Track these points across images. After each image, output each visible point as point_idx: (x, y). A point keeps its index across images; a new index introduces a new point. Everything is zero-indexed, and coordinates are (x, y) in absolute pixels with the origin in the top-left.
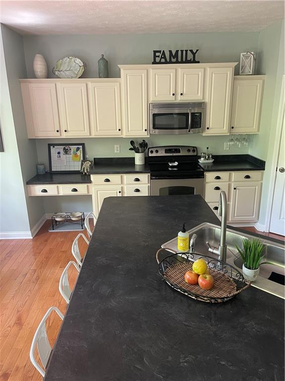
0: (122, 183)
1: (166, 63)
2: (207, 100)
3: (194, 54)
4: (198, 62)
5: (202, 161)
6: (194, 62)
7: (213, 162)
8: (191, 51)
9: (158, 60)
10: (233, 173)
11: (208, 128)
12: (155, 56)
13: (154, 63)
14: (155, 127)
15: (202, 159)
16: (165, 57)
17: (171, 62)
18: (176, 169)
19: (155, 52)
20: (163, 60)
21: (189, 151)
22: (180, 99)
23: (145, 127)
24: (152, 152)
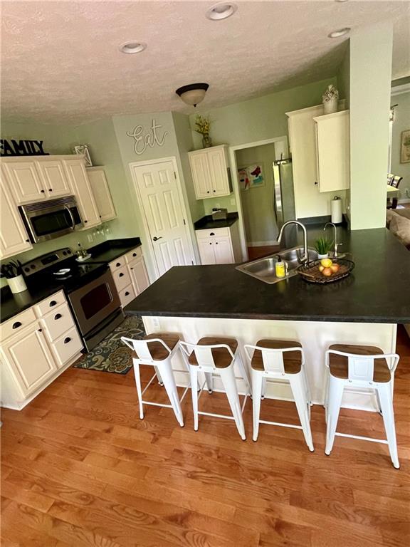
0: (37, 318)
1: (13, 154)
2: (74, 193)
3: (40, 146)
4: (48, 154)
5: (80, 259)
6: (41, 153)
7: (92, 257)
8: (36, 142)
9: (2, 151)
10: (125, 256)
11: (86, 222)
14: (37, 234)
15: (80, 257)
16: (9, 148)
17: (18, 154)
18: (70, 276)
20: (9, 152)
21: (65, 254)
22: (50, 195)
23: (25, 236)
24: (27, 270)
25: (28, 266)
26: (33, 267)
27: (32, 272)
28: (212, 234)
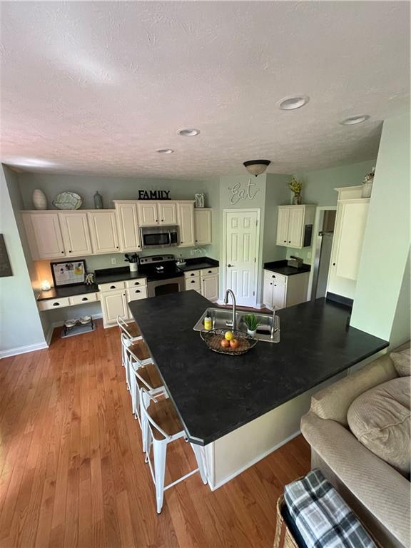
1: (148, 199)
2: (179, 224)
3: (167, 194)
4: (170, 199)
5: (178, 264)
6: (168, 199)
8: (165, 192)
9: (142, 197)
10: (202, 271)
11: (182, 243)
12: (140, 194)
13: (140, 199)
14: (145, 244)
15: (178, 262)
16: (147, 195)
17: (152, 199)
18: (162, 272)
19: (140, 191)
20: (146, 197)
21: (169, 258)
22: (161, 224)
23: (138, 244)
24: (142, 261)
25: (144, 259)
26: (146, 260)
27: (144, 263)
28: (274, 277)
